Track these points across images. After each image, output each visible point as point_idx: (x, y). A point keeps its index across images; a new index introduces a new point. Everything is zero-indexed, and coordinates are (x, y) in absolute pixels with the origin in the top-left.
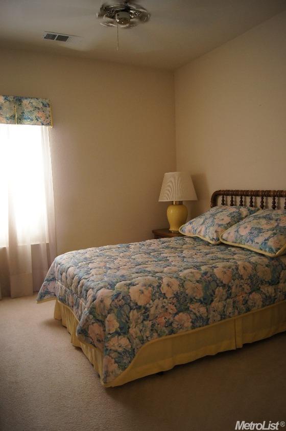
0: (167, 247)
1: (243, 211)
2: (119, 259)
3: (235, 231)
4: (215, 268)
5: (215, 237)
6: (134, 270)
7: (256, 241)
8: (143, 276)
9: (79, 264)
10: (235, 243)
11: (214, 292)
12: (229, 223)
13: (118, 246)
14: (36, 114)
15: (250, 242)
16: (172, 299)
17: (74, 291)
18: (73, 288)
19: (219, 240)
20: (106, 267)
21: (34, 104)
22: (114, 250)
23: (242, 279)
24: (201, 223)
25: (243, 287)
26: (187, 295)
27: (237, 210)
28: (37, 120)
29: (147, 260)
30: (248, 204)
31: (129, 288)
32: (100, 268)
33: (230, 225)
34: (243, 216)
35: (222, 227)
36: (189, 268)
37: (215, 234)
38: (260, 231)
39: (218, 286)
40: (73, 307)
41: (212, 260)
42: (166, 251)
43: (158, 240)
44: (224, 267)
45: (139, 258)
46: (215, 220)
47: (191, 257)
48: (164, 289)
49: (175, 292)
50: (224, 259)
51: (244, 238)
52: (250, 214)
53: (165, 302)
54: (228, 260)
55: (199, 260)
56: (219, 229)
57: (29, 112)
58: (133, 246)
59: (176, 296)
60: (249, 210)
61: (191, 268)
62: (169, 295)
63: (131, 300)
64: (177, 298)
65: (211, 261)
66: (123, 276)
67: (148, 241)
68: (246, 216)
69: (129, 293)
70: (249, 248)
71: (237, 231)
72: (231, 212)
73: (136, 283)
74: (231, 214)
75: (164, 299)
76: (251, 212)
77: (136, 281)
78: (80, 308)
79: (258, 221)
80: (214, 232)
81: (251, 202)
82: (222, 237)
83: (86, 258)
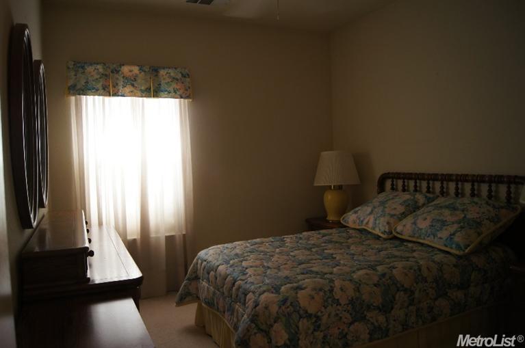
0: (330, 242)
1: (419, 198)
2: (277, 256)
3: (412, 224)
4: (394, 268)
5: (387, 230)
6: (298, 270)
7: (439, 236)
8: (311, 278)
9: (231, 262)
10: (413, 237)
11: (394, 297)
12: (403, 213)
13: (271, 239)
14: (174, 85)
15: (432, 237)
16: (346, 306)
17: (226, 294)
18: (225, 290)
19: (391, 233)
20: (264, 266)
21: (172, 74)
22: (267, 244)
23: (426, 282)
24: (368, 212)
25: (427, 291)
26: (363, 301)
27: (412, 198)
28: (175, 92)
29: (309, 257)
30: (424, 190)
31: (297, 293)
32: (256, 267)
33: (404, 215)
34: (420, 205)
35: (395, 217)
36: (362, 269)
37: (387, 227)
38: (444, 223)
39: (398, 290)
40: (224, 312)
41: (388, 258)
42: (330, 246)
43: (317, 232)
44: (404, 268)
45: (301, 255)
46: (386, 210)
47: (361, 254)
48: (338, 294)
49: (349, 298)
50: (401, 257)
51: (423, 231)
52: (429, 202)
53: (338, 310)
54: (407, 259)
55: (372, 258)
56: (392, 221)
57: (166, 83)
58: (289, 240)
59: (352, 302)
60: (426, 197)
61: (365, 268)
62: (343, 302)
63: (300, 307)
64: (352, 305)
65: (387, 260)
66: (287, 278)
67: (305, 233)
68: (424, 205)
69: (297, 298)
70: (430, 244)
71: (415, 223)
72: (405, 199)
73: (304, 286)
74: (405, 202)
75: (337, 305)
76: (429, 200)
77: (303, 284)
78: (235, 314)
79: (439, 211)
80: (385, 224)
81: (428, 188)
82: (395, 229)
83: (237, 255)
